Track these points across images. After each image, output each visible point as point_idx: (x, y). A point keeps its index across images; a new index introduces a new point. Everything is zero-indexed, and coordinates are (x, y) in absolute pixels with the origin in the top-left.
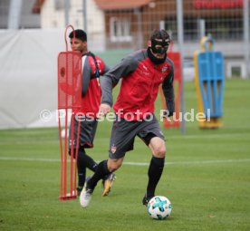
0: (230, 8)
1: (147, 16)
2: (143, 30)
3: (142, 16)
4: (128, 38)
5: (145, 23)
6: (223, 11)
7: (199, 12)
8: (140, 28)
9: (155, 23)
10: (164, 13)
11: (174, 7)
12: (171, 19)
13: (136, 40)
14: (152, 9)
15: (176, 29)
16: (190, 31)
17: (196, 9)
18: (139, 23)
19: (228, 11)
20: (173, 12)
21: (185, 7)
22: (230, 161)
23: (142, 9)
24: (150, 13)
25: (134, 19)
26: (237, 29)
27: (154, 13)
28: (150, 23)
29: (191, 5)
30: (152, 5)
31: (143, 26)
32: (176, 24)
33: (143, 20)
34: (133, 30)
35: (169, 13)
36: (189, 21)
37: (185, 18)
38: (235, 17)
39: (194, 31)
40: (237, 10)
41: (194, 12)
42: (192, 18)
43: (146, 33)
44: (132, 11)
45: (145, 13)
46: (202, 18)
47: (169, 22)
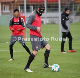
0: (41, 2)
1: (15, 5)
3: (13, 5)
4: (8, 11)
5: (14, 7)
6: (38, 3)
7: (31, 3)
8: (12, 8)
9: (17, 7)
10: (20, 4)
11: (23, 2)
13: (11, 12)
14: (16, 2)
16: (28, 9)
17: (30, 2)
20: (23, 4)
21: (27, 2)
23: (13, 2)
24: (16, 4)
25: (10, 5)
27: (17, 4)
33: (13, 6)
34: (10, 9)
35: (21, 4)
37: (27, 5)
40: (43, 3)
41: (29, 3)
42: (29, 5)
44: (10, 3)
45: (14, 4)
46: (32, 5)
47: (22, 7)
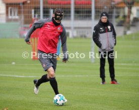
0: (65, 4)
1: (26, 6)
2: (24, 13)
3: (24, 7)
4: (17, 17)
5: (25, 10)
6: (62, 5)
7: (50, 6)
8: (22, 12)
9: (30, 10)
10: (34, 5)
11: (39, 3)
12: (37, 9)
13: (21, 18)
14: (28, 4)
15: (40, 13)
16: (46, 14)
17: (49, 4)
18: (22, 10)
19: (64, 6)
20: (38, 5)
21: (44, 3)
22: (63, 76)
23: (24, 3)
24: (27, 5)
25: (20, 8)
26: (68, 14)
27: (30, 5)
28: (27, 10)
29: (47, 2)
30: (29, 2)
31: (24, 11)
32: (40, 11)
33: (24, 9)
34: (19, 13)
35: (36, 5)
36: (46, 10)
37: (44, 8)
38: (67, 9)
39: (48, 14)
40: (68, 6)
41: (48, 5)
42: (47, 9)
43: (25, 14)
44: (19, 4)
45: (25, 5)
46: (52, 8)
47: (36, 10)
